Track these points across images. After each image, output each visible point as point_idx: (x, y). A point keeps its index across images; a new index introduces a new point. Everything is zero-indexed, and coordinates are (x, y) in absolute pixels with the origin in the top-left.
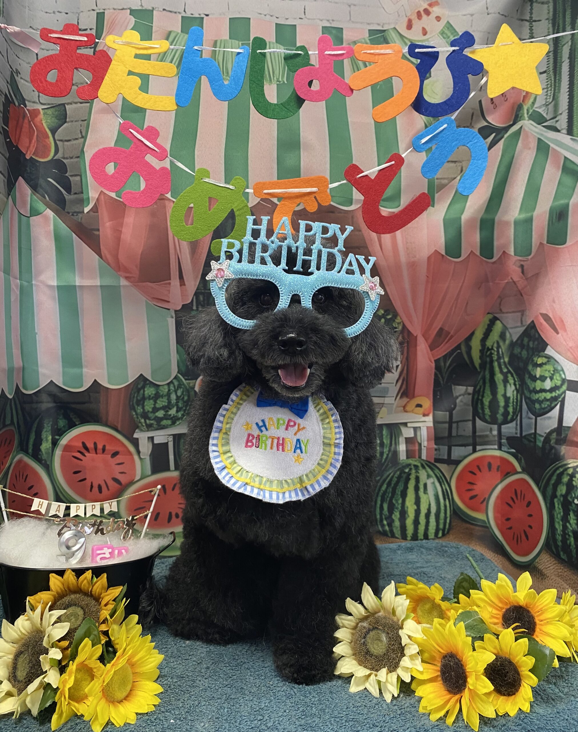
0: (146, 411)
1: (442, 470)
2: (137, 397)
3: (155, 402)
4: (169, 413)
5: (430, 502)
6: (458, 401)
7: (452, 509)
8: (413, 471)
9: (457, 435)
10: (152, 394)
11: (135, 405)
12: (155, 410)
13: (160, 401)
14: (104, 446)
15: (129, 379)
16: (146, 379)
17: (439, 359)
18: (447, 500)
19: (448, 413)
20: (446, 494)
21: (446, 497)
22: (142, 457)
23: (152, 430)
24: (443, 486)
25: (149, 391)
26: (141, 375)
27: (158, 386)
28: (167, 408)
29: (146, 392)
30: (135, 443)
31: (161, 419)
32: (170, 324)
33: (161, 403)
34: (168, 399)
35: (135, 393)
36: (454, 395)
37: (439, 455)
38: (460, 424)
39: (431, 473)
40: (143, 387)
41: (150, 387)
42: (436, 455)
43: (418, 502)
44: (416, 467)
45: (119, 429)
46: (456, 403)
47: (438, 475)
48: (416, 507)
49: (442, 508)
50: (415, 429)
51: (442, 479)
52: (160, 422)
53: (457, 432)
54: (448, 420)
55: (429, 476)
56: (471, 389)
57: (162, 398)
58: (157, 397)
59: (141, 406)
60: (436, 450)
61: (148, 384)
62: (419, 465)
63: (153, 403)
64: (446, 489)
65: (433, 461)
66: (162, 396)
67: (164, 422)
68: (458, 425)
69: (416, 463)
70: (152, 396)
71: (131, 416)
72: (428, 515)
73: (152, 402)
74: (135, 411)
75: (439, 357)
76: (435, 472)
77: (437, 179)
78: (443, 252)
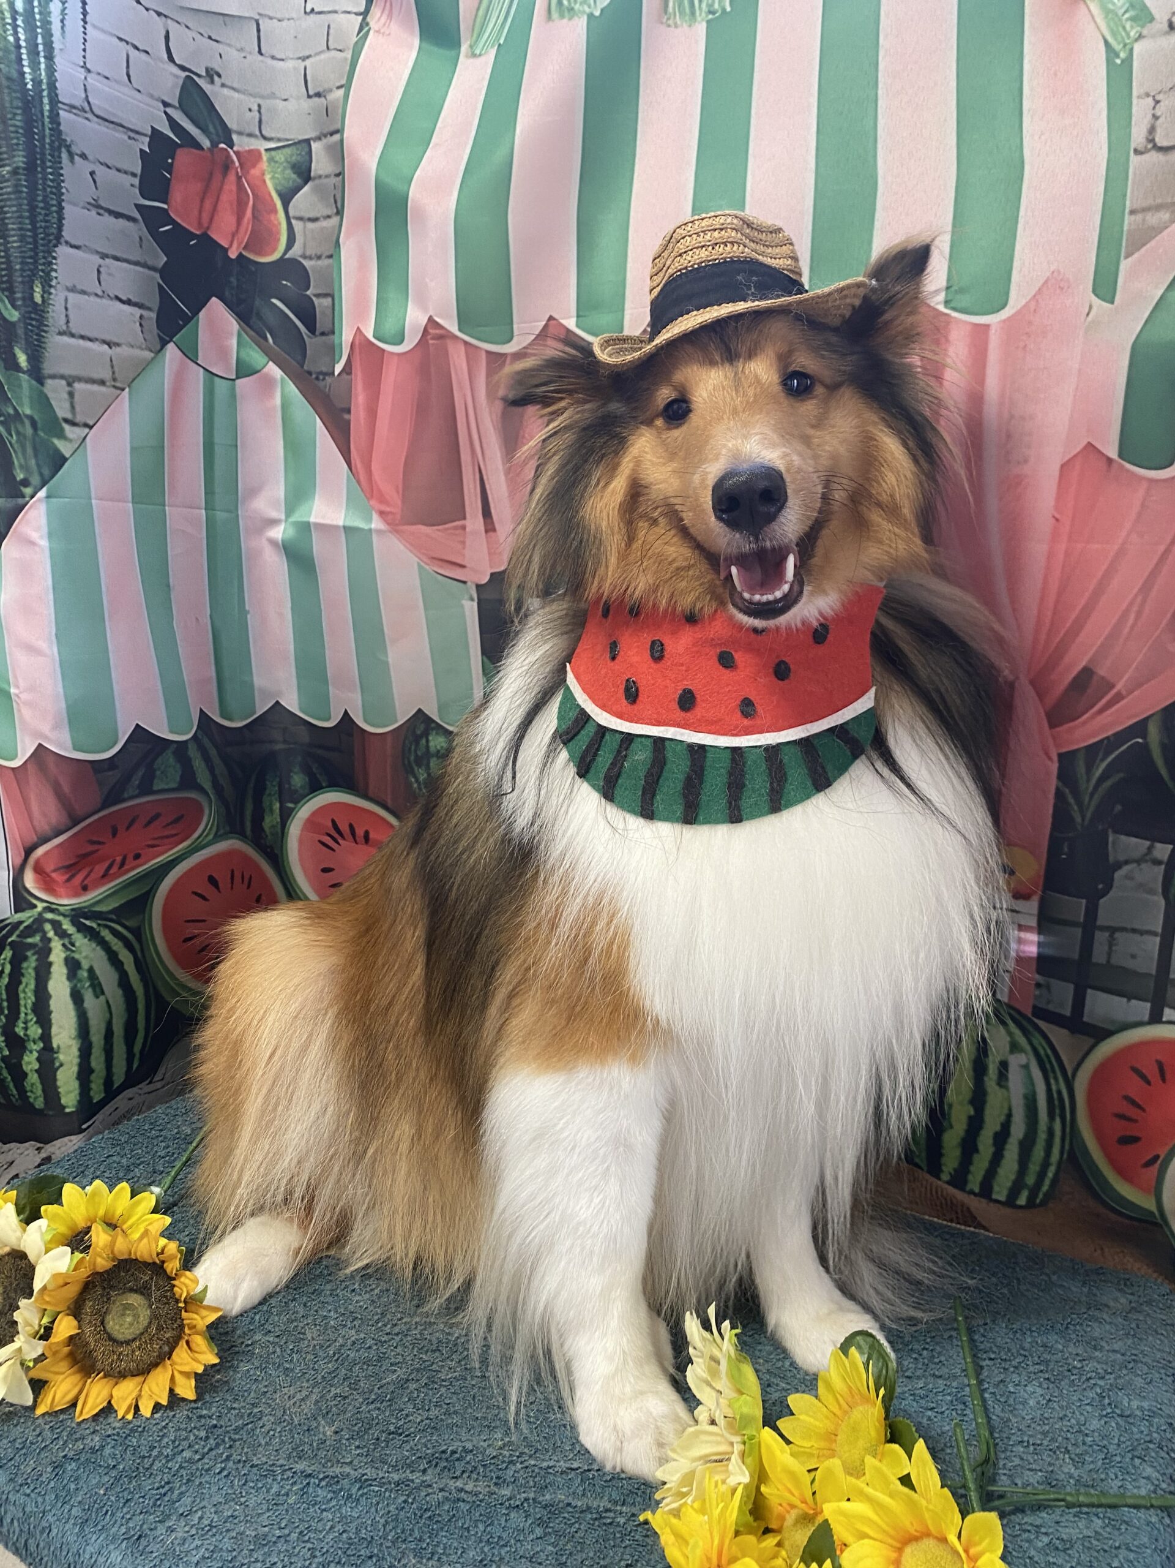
1: (1055, 1043)
2: (415, 750)
5: (1010, 1109)
6: (1118, 875)
9: (1108, 961)
10: (441, 748)
11: (413, 764)
14: (367, 833)
15: (399, 716)
16: (429, 719)
17: (1073, 753)
18: (1058, 1121)
19: (1084, 901)
20: (1056, 1102)
24: (1052, 1080)
25: (437, 742)
26: (420, 710)
29: (431, 744)
32: (467, 613)
35: (411, 743)
36: (1112, 858)
37: (1049, 1002)
38: (1120, 936)
39: (1022, 1041)
40: (426, 733)
41: (436, 733)
42: (1037, 997)
43: (978, 1099)
45: (390, 805)
46: (1112, 879)
47: (1042, 1052)
48: (972, 1113)
49: (1042, 1135)
53: (1109, 955)
54: (1082, 920)
55: (1014, 1047)
56: (1163, 851)
59: (423, 768)
60: (1038, 985)
61: (432, 729)
64: (1059, 1092)
65: (1029, 1013)
68: (1111, 936)
70: (442, 751)
71: (409, 784)
72: (1001, 1137)
74: (415, 777)
75: (1075, 747)
76: (1035, 1042)
77: (1132, 212)
78: (1113, 453)
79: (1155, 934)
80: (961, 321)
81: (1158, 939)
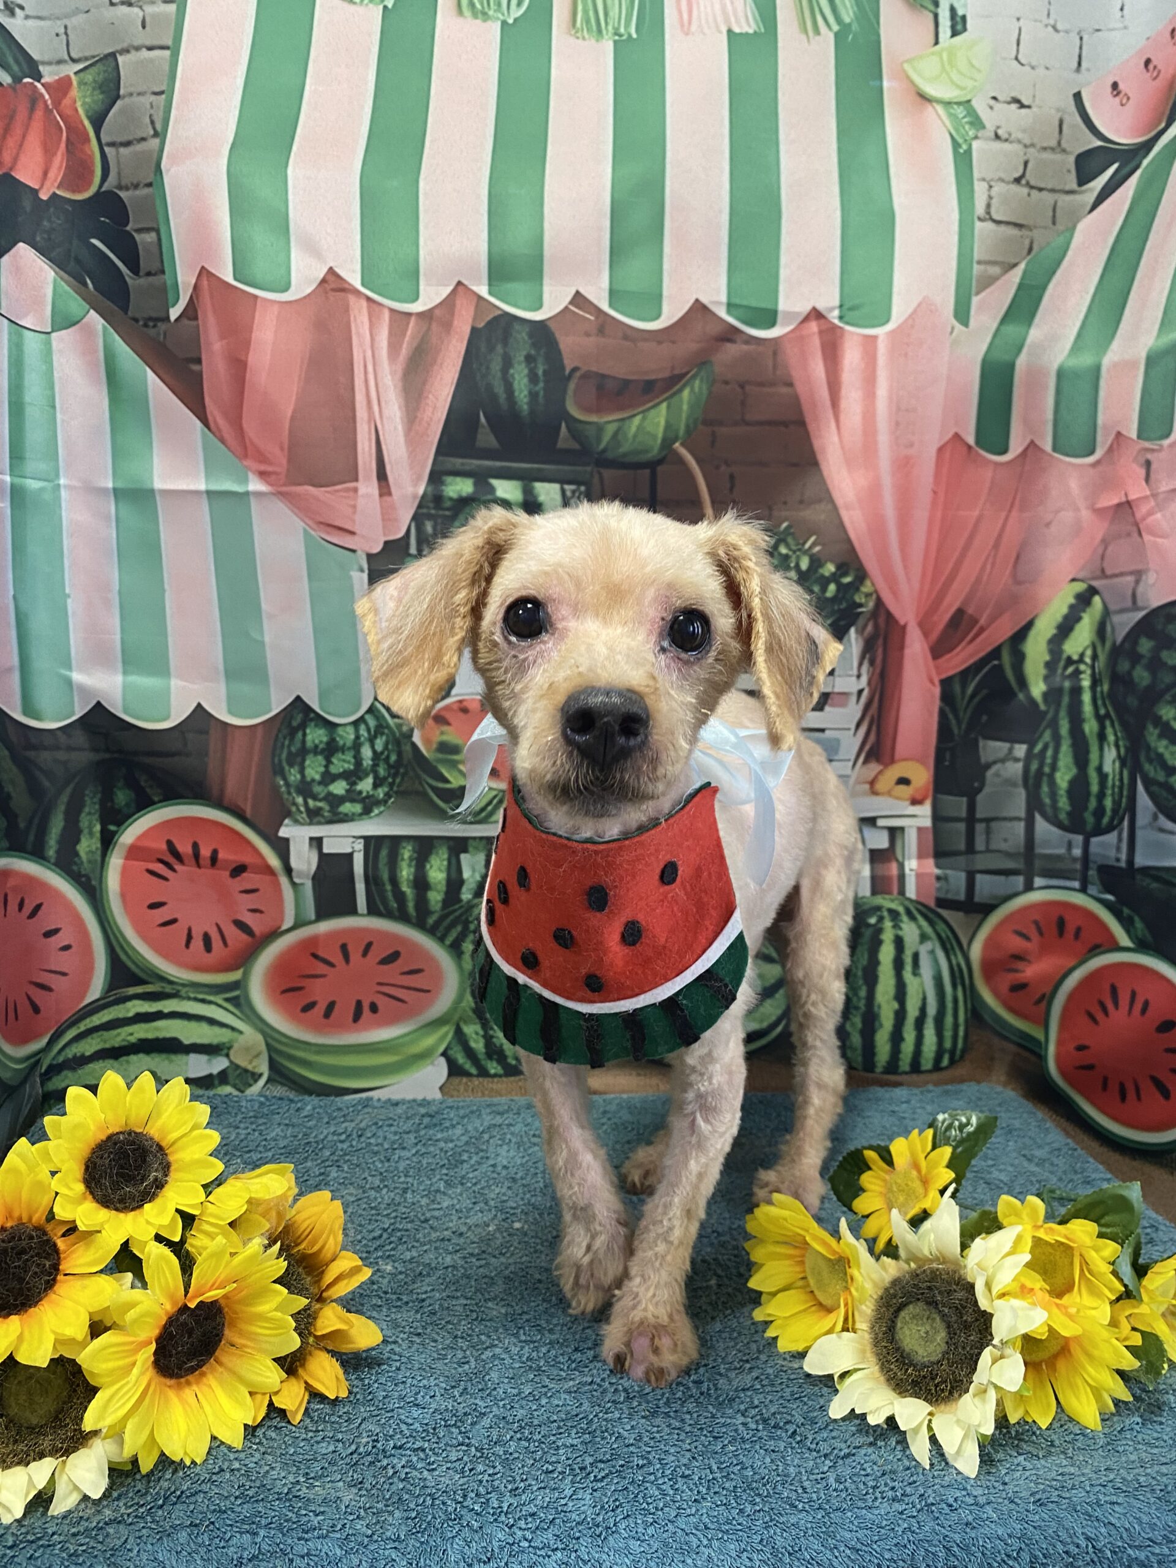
0: (309, 779)
1: (953, 924)
2: (289, 747)
3: (329, 762)
4: (359, 787)
5: (924, 994)
6: (988, 774)
7: (969, 1006)
8: (888, 924)
9: (987, 848)
10: (321, 742)
11: (285, 764)
12: (328, 778)
13: (339, 760)
14: (215, 853)
15: (272, 705)
16: (308, 709)
17: (951, 678)
18: (960, 990)
19: (966, 799)
20: (957, 974)
21: (958, 981)
22: (296, 880)
23: (319, 823)
24: (953, 957)
25: (316, 736)
26: (298, 698)
27: (334, 726)
28: (353, 776)
29: (309, 738)
30: (282, 848)
31: (339, 800)
32: (356, 585)
33: (341, 763)
34: (355, 757)
35: (285, 738)
36: (983, 760)
37: (948, 891)
38: (993, 825)
39: (929, 931)
40: (303, 726)
41: (316, 726)
42: (939, 890)
43: (900, 994)
44: (894, 914)
45: (248, 813)
46: (984, 779)
47: (943, 935)
48: (896, 1006)
49: (949, 1005)
50: (895, 833)
51: (951, 944)
52: (338, 806)
53: (988, 843)
54: (965, 815)
55: (923, 938)
56: (1021, 750)
57: (343, 753)
58: (331, 749)
59: (297, 768)
60: (938, 878)
61: (311, 720)
62: (901, 909)
63: (324, 763)
64: (959, 965)
65: (932, 904)
66: (343, 749)
67: (347, 808)
68: (987, 825)
69: (893, 906)
70: (321, 746)
71: (275, 788)
72: (920, 1022)
73: (320, 759)
74: (285, 779)
75: (952, 673)
76: (939, 929)
77: (979, 262)
78: (971, 440)
79: (1019, 819)
80: (852, 333)
81: (1022, 824)
